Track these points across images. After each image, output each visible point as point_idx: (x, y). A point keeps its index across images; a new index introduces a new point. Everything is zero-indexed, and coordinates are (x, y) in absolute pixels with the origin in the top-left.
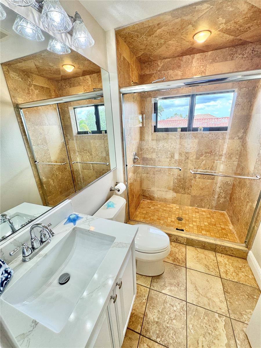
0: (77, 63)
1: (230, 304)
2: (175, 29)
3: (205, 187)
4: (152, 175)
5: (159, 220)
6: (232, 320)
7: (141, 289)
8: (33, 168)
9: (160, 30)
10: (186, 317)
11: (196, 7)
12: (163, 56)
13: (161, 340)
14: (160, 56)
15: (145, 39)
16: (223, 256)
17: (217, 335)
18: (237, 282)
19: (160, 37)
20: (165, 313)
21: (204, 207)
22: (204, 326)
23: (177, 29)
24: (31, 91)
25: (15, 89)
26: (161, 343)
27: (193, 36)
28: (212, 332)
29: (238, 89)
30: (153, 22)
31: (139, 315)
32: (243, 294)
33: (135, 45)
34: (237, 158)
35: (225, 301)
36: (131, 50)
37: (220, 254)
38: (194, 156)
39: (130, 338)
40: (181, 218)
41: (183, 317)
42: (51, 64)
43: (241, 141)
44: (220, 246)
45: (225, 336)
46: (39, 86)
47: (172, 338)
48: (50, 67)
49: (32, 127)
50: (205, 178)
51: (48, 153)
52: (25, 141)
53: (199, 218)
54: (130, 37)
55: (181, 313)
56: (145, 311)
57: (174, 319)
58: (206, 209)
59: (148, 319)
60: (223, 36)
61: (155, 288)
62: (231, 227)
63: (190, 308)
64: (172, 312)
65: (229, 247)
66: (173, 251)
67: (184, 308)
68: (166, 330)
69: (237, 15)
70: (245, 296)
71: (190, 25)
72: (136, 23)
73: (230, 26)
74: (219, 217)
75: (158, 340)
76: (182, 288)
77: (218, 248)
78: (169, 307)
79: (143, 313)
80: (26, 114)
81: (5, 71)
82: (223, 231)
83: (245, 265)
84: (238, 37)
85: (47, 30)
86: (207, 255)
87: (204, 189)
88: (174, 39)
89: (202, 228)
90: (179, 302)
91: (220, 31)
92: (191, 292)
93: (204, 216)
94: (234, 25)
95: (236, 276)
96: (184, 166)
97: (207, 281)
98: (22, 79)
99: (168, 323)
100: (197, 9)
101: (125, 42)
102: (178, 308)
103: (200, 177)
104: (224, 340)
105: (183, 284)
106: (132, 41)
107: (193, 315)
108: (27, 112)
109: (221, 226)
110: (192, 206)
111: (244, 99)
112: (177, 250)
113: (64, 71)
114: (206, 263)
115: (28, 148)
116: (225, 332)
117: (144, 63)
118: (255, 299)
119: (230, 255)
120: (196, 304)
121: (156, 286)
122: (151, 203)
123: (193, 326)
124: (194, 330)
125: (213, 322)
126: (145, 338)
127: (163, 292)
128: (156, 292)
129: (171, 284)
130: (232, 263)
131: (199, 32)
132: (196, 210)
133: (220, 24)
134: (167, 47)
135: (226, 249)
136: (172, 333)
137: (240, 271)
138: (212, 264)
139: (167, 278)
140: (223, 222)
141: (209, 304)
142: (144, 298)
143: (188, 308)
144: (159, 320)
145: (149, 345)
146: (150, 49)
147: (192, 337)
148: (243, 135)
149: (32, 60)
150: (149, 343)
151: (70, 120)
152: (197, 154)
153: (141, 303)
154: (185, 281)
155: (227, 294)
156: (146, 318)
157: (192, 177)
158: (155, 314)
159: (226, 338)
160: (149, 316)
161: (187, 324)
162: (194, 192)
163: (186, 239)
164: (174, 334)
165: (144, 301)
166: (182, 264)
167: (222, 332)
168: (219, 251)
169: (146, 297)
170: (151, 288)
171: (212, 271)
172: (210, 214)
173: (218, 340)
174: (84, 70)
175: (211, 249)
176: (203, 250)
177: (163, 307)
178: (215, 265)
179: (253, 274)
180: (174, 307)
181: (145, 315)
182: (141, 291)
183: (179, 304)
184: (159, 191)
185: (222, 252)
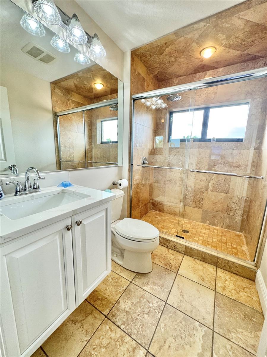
0: (105, 82)
1: (218, 318)
2: (182, 47)
3: (218, 201)
4: (163, 185)
5: (163, 228)
6: (214, 333)
7: (121, 280)
8: (58, 165)
9: (168, 48)
10: (160, 316)
11: (194, 26)
12: (177, 74)
13: (125, 328)
14: (175, 74)
15: (157, 58)
16: (225, 272)
17: (190, 342)
18: (235, 300)
19: (170, 55)
20: (138, 306)
21: (217, 225)
22: (178, 329)
23: (183, 47)
24: (68, 104)
25: (57, 101)
26: (125, 330)
27: (199, 53)
28: (186, 337)
29: (251, 100)
30: (160, 42)
31: (112, 301)
32: (239, 313)
33: (150, 64)
34: (254, 171)
35: (212, 313)
36: (148, 69)
37: (222, 270)
38: (206, 166)
39: (94, 316)
40: (187, 231)
41: (156, 315)
42: (85, 83)
43: (257, 152)
44: (223, 259)
45: (200, 345)
46: (76, 101)
47: (138, 329)
48: (85, 86)
49: (63, 132)
50: (217, 191)
51: (73, 156)
52: (56, 142)
53: (208, 234)
54: (144, 57)
55: (156, 311)
56: (119, 299)
57: (146, 314)
58: (219, 228)
59: (119, 307)
60: (229, 51)
61: (137, 283)
62: (245, 248)
63: (168, 309)
64: (147, 307)
65: (233, 263)
66: (167, 257)
67: (162, 307)
68: (134, 321)
69: (235, 30)
70: (240, 315)
71: (194, 43)
72: (147, 44)
73: (232, 41)
74: (232, 237)
75: (122, 327)
76: (166, 290)
77: (220, 262)
78: (145, 302)
79: (116, 301)
80: (61, 121)
81: (52, 88)
82: (233, 249)
83: (251, 287)
84: (245, 52)
85: (72, 43)
86: (206, 268)
87: (217, 203)
88: (183, 57)
89: (208, 243)
90: (158, 301)
91: (223, 46)
92: (175, 295)
93: (215, 233)
94: (236, 40)
95: (236, 294)
96: (195, 177)
97: (197, 290)
98: (63, 95)
99: (138, 315)
100: (195, 28)
101: (141, 61)
102: (155, 306)
103: (212, 189)
104: (198, 348)
105: (168, 287)
106: (147, 60)
107: (169, 316)
108: (62, 120)
109: (232, 245)
110: (204, 223)
111: (258, 109)
112: (172, 257)
113: (96, 90)
114: (202, 274)
115: (57, 147)
116: (202, 342)
117: (162, 81)
118: (254, 321)
119: (234, 273)
120: (176, 308)
121: (138, 282)
122: (159, 214)
123: (165, 325)
124: (165, 329)
125: (190, 328)
126: (109, 321)
127: (144, 288)
128: (136, 286)
129: (154, 284)
130: (235, 281)
131: (204, 49)
132: (207, 227)
133: (222, 40)
134: (178, 65)
135: (229, 264)
136: (140, 325)
137: (243, 290)
138: (208, 277)
139: (152, 277)
140: (236, 242)
141: (192, 311)
142: (122, 289)
143: (165, 308)
144: (130, 310)
145: (111, 328)
146: (164, 67)
147: (160, 335)
148: (259, 146)
149: (72, 79)
150: (112, 327)
151: (96, 131)
152: (209, 164)
153: (117, 292)
154: (172, 285)
155: (218, 308)
156: (117, 305)
157: (204, 189)
158: (128, 304)
159: (200, 348)
160: (120, 304)
161: (159, 322)
162: (206, 207)
163: (184, 247)
164: (141, 326)
165: (121, 291)
166: (173, 269)
167: (198, 340)
168: (221, 266)
169: (124, 289)
170: (132, 282)
171: (207, 283)
172: (222, 233)
173: (190, 346)
174: (111, 89)
175: (212, 262)
176: (203, 263)
177: (139, 300)
178: (212, 278)
179: (258, 297)
180: (150, 304)
181: (117, 302)
182: (121, 282)
183: (157, 302)
184: (169, 202)
185: (225, 269)
